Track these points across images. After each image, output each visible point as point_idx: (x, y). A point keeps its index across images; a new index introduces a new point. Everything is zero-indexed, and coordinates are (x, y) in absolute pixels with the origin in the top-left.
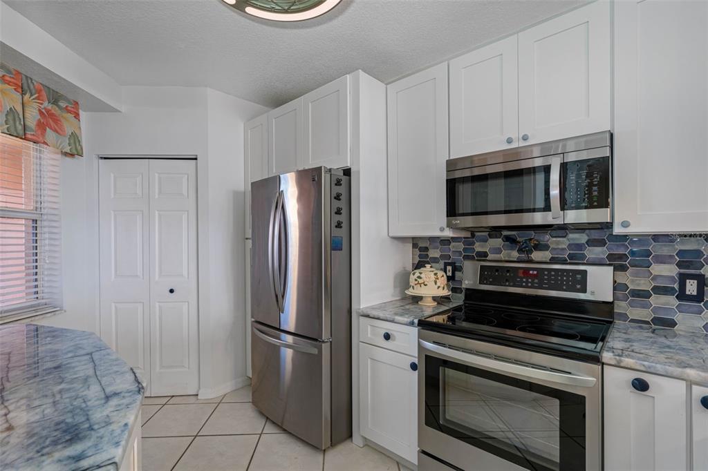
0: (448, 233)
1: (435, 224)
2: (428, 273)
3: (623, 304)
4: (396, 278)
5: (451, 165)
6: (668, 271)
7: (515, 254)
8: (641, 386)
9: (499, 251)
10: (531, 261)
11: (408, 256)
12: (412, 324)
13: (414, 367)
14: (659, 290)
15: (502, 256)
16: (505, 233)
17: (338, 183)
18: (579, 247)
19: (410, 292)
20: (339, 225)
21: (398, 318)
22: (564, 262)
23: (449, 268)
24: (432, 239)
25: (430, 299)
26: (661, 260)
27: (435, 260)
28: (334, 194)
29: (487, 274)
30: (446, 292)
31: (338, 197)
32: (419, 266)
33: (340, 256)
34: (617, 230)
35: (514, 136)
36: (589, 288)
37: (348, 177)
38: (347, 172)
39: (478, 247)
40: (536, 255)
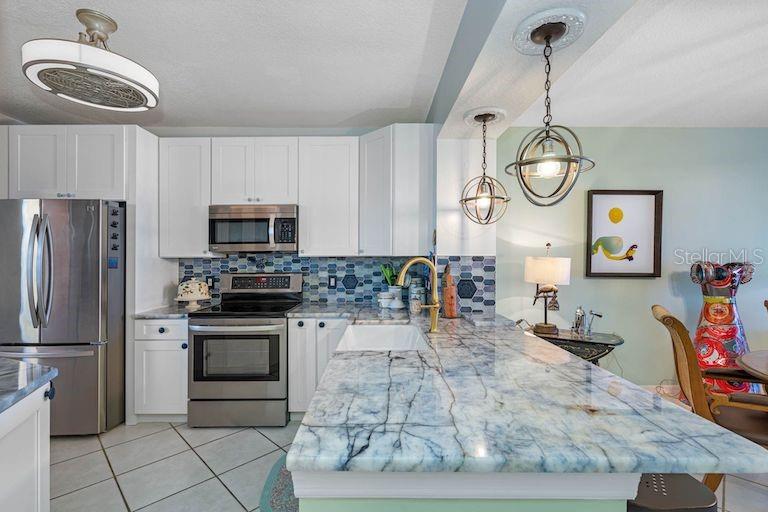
0: (210, 255)
1: (200, 248)
2: (194, 284)
3: (308, 293)
4: (165, 289)
5: (213, 209)
6: (324, 274)
7: (255, 269)
8: (301, 324)
9: (245, 267)
10: (264, 273)
11: (175, 272)
12: (183, 317)
13: (184, 346)
14: (322, 284)
15: (247, 270)
16: (249, 255)
17: (114, 213)
18: (289, 263)
19: (180, 298)
20: (115, 248)
21: (171, 315)
22: (282, 273)
23: (210, 280)
24: (196, 259)
25: (195, 303)
26: (323, 269)
27: (198, 275)
28: (111, 222)
29: (237, 282)
30: (208, 297)
31: (114, 225)
32: (186, 279)
33: (116, 273)
34: (300, 255)
35: (253, 198)
36: (291, 286)
37: (122, 209)
38: (123, 204)
39: (231, 265)
40: (267, 269)
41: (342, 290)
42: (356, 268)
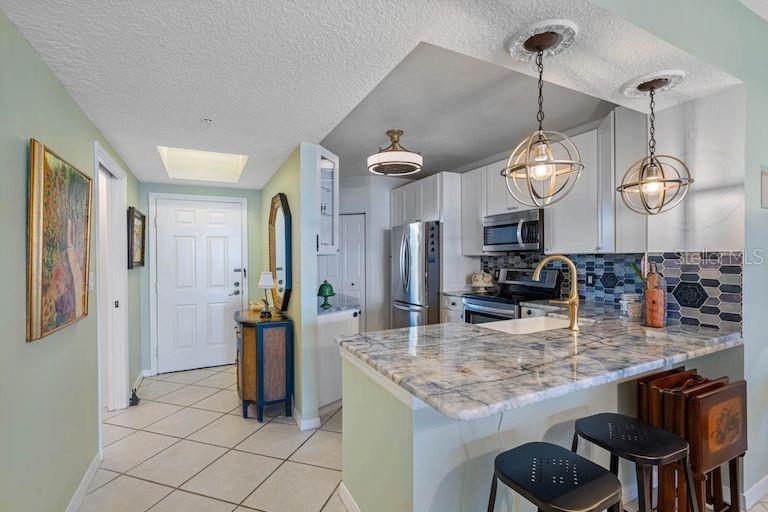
7: (524, 265)
8: (529, 312)
9: (519, 263)
11: (478, 266)
12: (462, 296)
13: (462, 316)
14: (580, 281)
16: (522, 254)
20: (433, 250)
21: (458, 295)
23: (497, 273)
25: (483, 289)
26: (581, 266)
28: (431, 234)
30: (491, 285)
34: (546, 252)
35: (511, 207)
37: (437, 226)
38: (438, 223)
39: (510, 261)
41: (601, 289)
42: (616, 266)
